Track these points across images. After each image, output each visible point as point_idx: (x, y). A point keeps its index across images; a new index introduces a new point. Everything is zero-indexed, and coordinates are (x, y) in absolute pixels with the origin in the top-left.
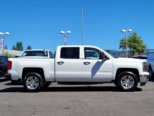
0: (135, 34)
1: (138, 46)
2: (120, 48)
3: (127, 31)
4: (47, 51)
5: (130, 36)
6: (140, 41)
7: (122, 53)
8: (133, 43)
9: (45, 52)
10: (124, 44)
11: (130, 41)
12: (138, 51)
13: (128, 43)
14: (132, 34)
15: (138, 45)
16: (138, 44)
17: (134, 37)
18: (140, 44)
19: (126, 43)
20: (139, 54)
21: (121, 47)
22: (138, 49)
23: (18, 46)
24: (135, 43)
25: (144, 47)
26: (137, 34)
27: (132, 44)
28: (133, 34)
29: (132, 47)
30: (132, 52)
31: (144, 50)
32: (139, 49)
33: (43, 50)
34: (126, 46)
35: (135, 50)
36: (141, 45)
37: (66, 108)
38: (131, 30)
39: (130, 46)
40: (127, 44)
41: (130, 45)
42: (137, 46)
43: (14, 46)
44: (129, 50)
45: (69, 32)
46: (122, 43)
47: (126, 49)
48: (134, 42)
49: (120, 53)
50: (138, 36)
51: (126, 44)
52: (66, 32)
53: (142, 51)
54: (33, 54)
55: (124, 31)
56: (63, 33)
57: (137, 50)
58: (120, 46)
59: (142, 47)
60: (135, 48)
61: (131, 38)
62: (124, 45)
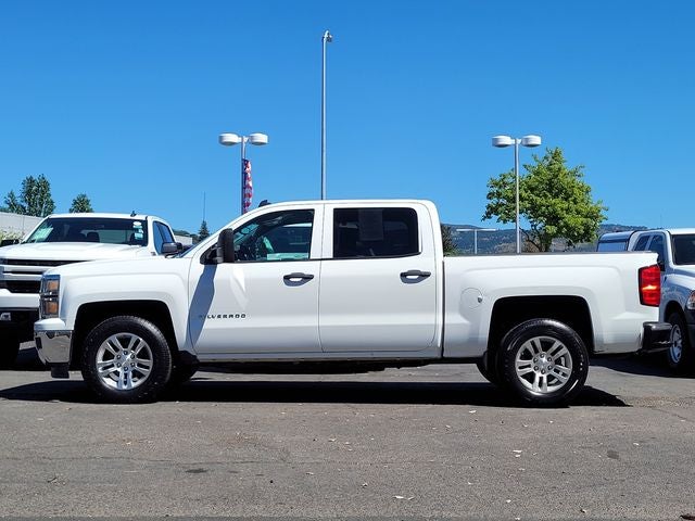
0: (556, 155)
1: (568, 210)
2: (488, 216)
3: (519, 141)
4: (144, 223)
5: (535, 164)
6: (576, 191)
7: (504, 241)
8: (545, 196)
9: (137, 224)
10: (507, 198)
11: (532, 190)
12: (565, 230)
13: (524, 195)
14: (540, 158)
15: (566, 205)
16: (566, 199)
17: (550, 170)
18: (575, 202)
19: (514, 198)
20: (569, 244)
21: (492, 211)
22: (567, 225)
23: (29, 193)
24: (556, 196)
25: (593, 216)
26: (563, 156)
27: (539, 200)
28: (546, 158)
29: (543, 214)
30: (539, 236)
31: (593, 230)
32: (572, 222)
33: (128, 216)
34: (514, 208)
35: (552, 229)
36: (581, 206)
37: (190, 471)
38: (536, 140)
39: (534, 210)
40: (521, 199)
41: (532, 204)
42: (562, 209)
43: (11, 195)
44: (528, 227)
45: (262, 138)
46: (499, 195)
47: (514, 221)
48: (550, 192)
49: (498, 241)
50: (568, 167)
51: (514, 202)
52: (246, 139)
53: (584, 236)
54: (85, 232)
55: (506, 140)
56: (232, 144)
57: (562, 227)
58: (489, 207)
59: (586, 217)
60: (553, 219)
61: (537, 173)
62: (505, 202)
